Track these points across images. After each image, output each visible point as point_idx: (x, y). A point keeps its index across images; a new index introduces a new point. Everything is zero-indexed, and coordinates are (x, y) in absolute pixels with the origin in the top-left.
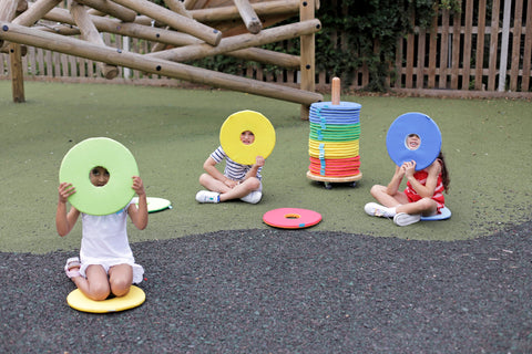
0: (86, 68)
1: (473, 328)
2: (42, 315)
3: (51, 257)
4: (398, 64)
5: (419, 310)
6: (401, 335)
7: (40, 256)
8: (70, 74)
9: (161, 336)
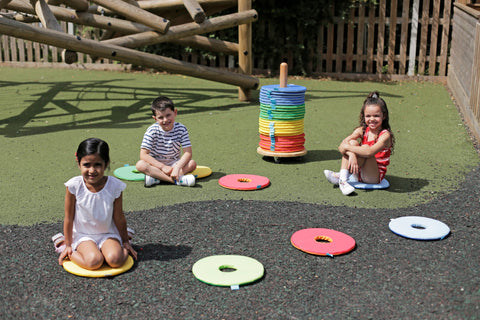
0: (34, 53)
1: (429, 286)
2: (40, 282)
3: (37, 228)
4: (320, 51)
5: (379, 271)
6: (368, 293)
7: (26, 227)
8: (18, 59)
9: (154, 299)
